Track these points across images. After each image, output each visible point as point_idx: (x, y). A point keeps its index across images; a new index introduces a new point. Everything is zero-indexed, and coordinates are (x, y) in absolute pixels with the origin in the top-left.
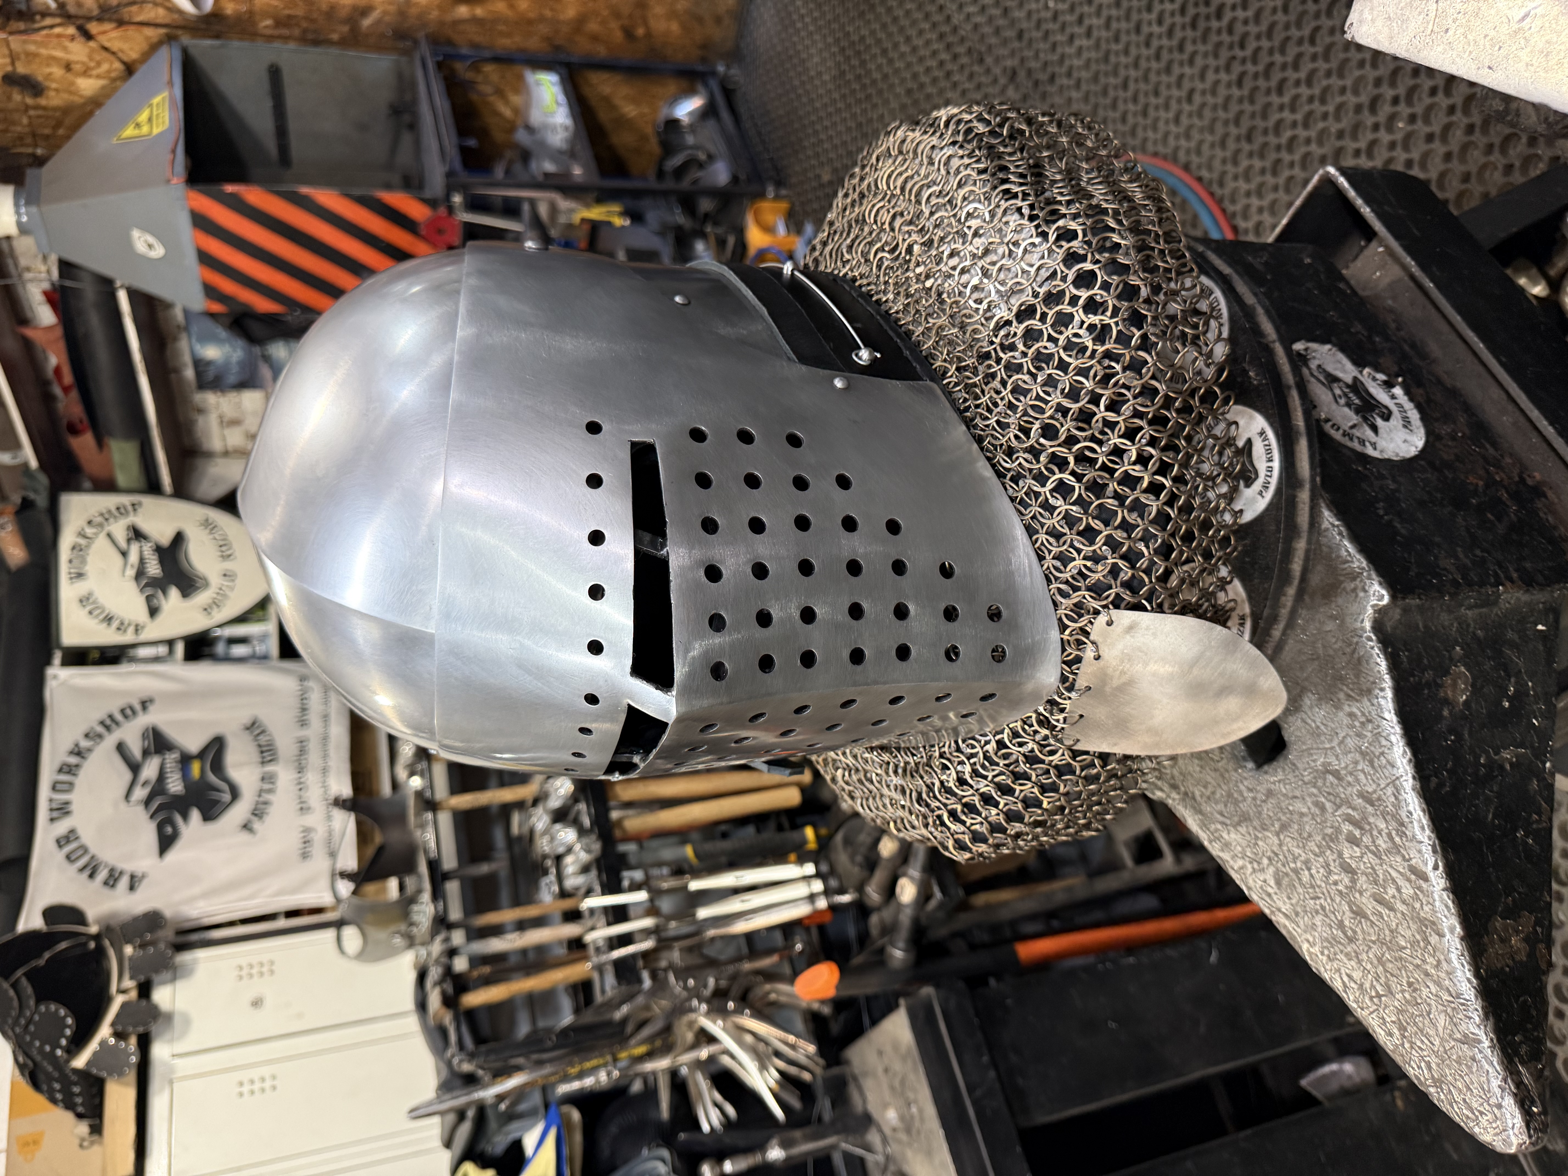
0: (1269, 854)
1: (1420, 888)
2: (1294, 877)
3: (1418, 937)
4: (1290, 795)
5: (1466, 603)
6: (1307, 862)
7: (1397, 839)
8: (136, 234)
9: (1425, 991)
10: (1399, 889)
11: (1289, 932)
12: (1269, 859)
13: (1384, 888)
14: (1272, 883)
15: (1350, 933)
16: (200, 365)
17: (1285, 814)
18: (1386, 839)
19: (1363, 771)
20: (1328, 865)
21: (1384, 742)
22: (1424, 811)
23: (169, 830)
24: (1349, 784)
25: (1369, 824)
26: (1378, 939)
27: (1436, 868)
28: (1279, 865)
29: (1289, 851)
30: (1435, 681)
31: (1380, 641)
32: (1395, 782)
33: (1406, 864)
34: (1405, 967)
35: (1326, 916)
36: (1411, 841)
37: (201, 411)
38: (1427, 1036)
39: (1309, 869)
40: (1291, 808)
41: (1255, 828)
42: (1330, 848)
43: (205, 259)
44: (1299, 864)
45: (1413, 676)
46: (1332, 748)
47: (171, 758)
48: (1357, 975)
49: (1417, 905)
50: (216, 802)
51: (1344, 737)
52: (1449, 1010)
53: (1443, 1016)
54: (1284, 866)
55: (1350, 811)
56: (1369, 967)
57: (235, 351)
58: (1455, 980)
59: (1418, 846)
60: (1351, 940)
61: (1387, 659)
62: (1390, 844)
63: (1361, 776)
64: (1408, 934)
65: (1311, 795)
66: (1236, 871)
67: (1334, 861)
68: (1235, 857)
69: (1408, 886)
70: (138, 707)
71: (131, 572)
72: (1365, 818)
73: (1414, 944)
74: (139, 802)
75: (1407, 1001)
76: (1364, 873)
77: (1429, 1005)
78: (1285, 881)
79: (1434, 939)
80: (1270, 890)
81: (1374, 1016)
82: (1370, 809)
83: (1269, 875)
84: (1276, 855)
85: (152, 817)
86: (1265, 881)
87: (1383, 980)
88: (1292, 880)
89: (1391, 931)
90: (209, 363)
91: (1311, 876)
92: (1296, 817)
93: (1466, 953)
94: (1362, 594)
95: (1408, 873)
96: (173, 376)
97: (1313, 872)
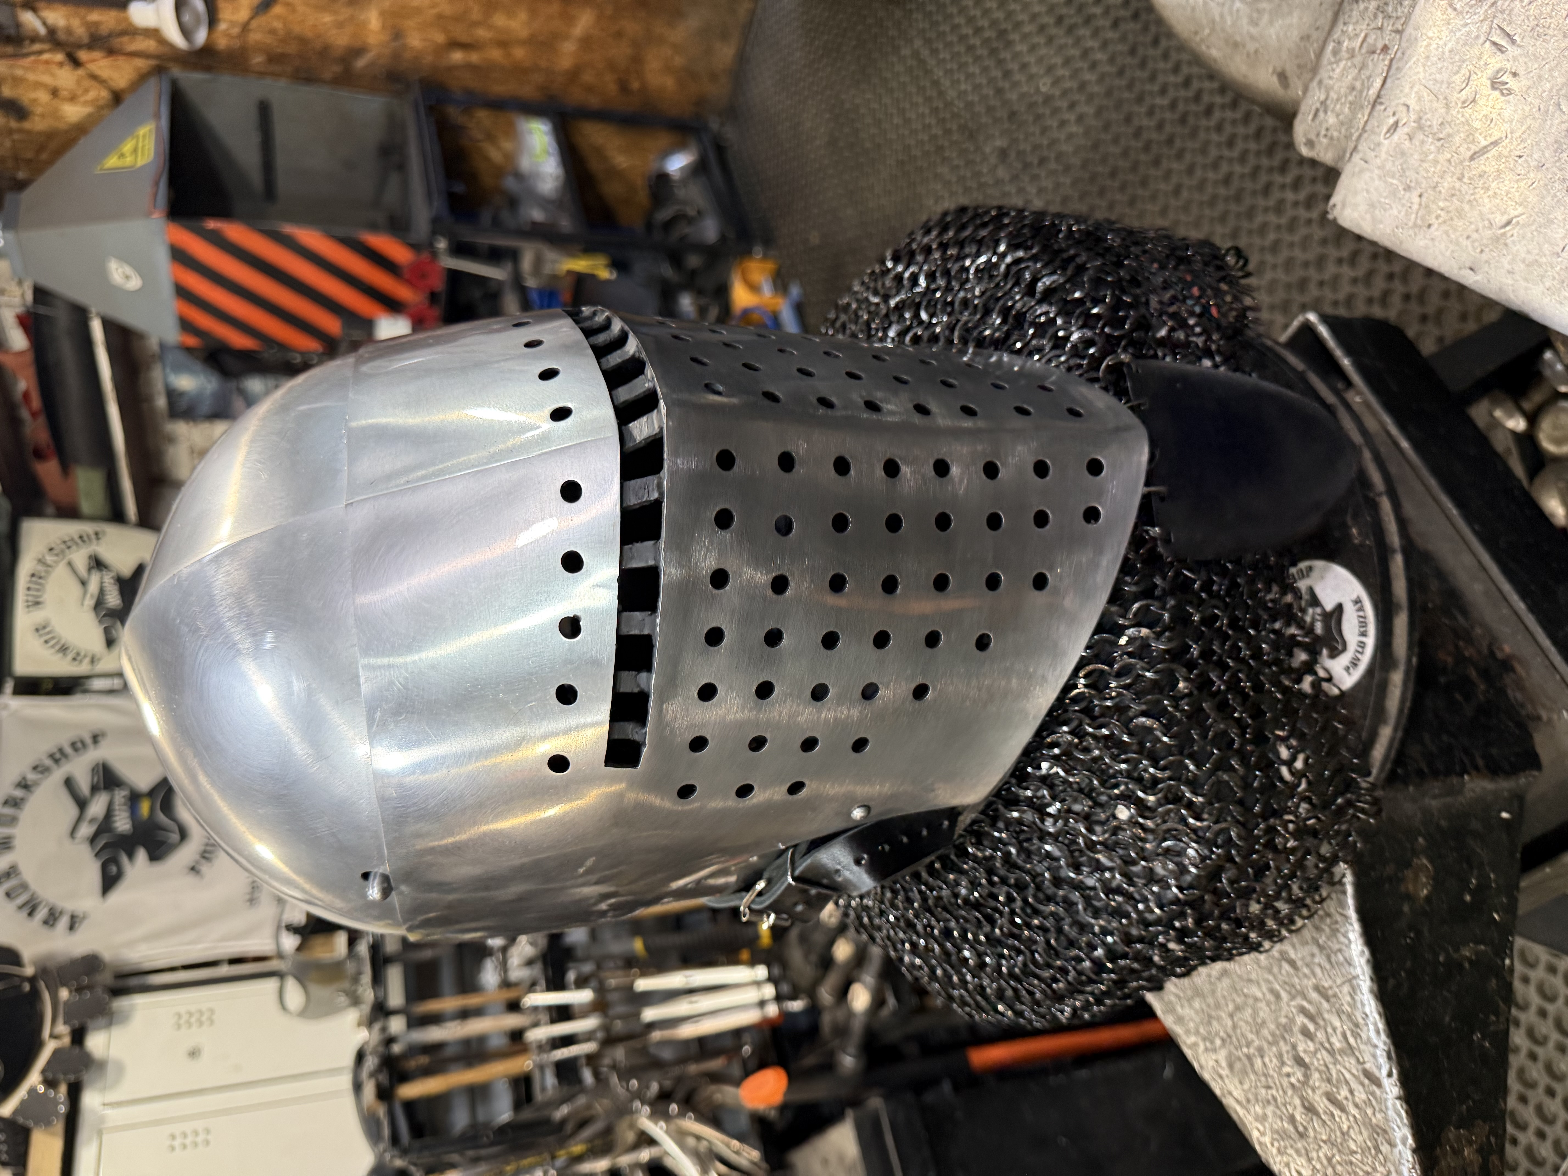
0: (1222, 1034)
1: (1372, 1093)
2: (1247, 1063)
3: (1369, 1143)
4: (1245, 977)
5: (1431, 792)
6: (1261, 1051)
7: (1352, 1040)
8: (113, 264)
10: (1352, 1092)
11: (1239, 1116)
12: (1223, 1040)
13: (1338, 1089)
14: (1224, 1064)
15: (1300, 1128)
16: (172, 395)
17: (1239, 995)
18: (1341, 1038)
19: (1320, 965)
20: (1281, 1055)
21: (1342, 939)
22: (1380, 1015)
23: (114, 869)
24: (1305, 975)
25: (1324, 1019)
26: (1329, 1140)
27: (1390, 1074)
28: (1232, 1048)
29: (1242, 1035)
30: (1396, 874)
32: (1351, 980)
33: (1360, 1067)
35: (1278, 1108)
36: (1366, 1044)
37: (171, 440)
39: (1262, 1057)
40: (1245, 990)
41: (1209, 1006)
42: (1283, 1038)
43: (182, 292)
44: (1252, 1051)
45: (1373, 867)
47: (120, 796)
49: (1370, 1112)
50: (164, 842)
54: (1236, 1049)
55: (1305, 1004)
57: (208, 382)
59: (1373, 1050)
60: (1302, 1137)
62: (1345, 1045)
63: (1318, 970)
64: (1360, 1139)
65: (1266, 980)
66: (1189, 1047)
67: (1288, 1052)
68: (1188, 1032)
69: (1362, 1090)
70: (89, 741)
71: (90, 602)
72: (1320, 1013)
73: (1365, 1149)
74: (84, 840)
76: (1317, 1070)
78: (1238, 1066)
79: (1385, 1148)
80: (1222, 1072)
82: (1325, 1005)
83: (1222, 1055)
84: (1229, 1036)
85: (97, 855)
86: (1217, 1061)
88: (1244, 1065)
89: (1343, 1133)
90: (181, 394)
91: (1264, 1064)
92: (1250, 1001)
93: (1417, 1167)
95: (1362, 1077)
96: (144, 404)
97: (1267, 1060)
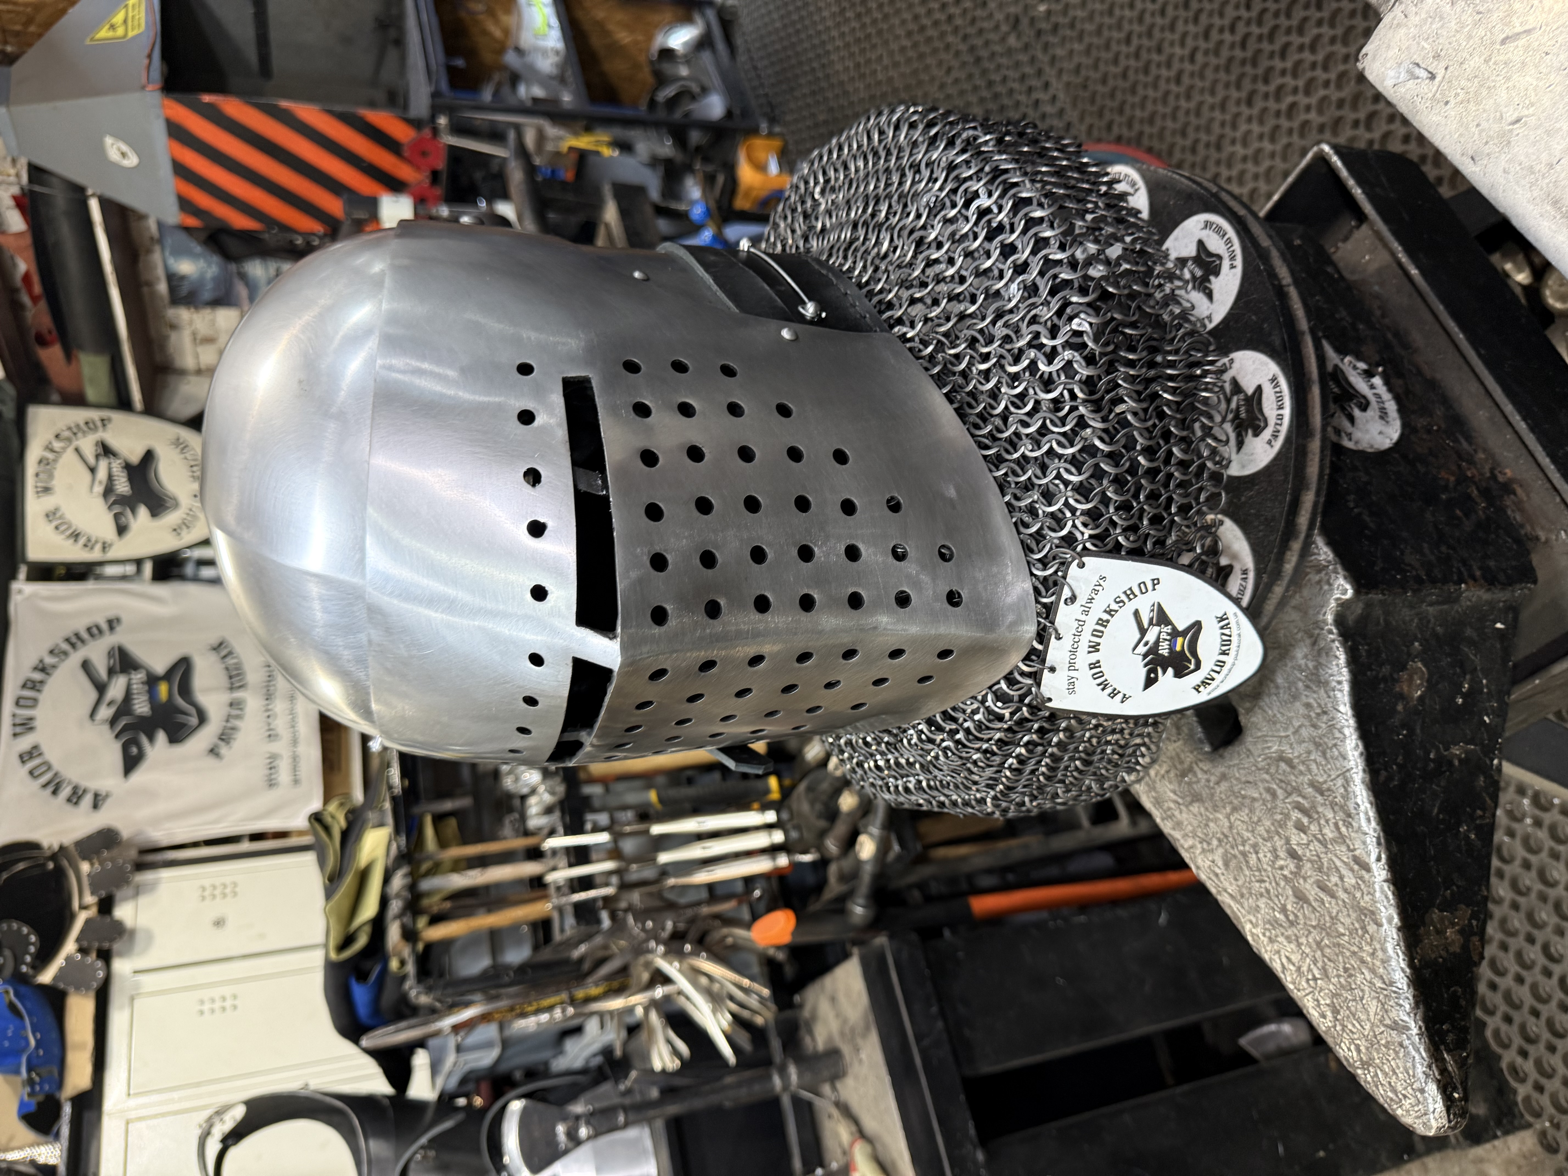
0: (1219, 835)
1: (1361, 878)
2: (1242, 859)
3: (1357, 925)
4: (1243, 779)
5: (1428, 599)
6: (1255, 846)
7: (1343, 830)
8: (109, 141)
9: (1360, 977)
10: (1341, 878)
11: (1233, 911)
12: (1220, 840)
13: (1328, 876)
14: (1220, 864)
15: (1291, 917)
16: (173, 279)
17: (1237, 797)
18: (1333, 828)
19: (1315, 761)
20: (1275, 850)
21: (1337, 735)
22: (1371, 804)
23: (134, 750)
24: (1301, 773)
25: (1318, 813)
26: (1318, 925)
27: (1379, 859)
28: (1228, 846)
29: (1238, 834)
30: (1391, 675)
31: (1341, 634)
32: (1345, 774)
33: (1350, 854)
34: (1342, 953)
35: (1270, 899)
36: (1357, 832)
37: (174, 327)
38: (1359, 1020)
39: (1257, 853)
40: (1243, 792)
41: (1207, 809)
42: (1278, 833)
43: (180, 170)
44: (1247, 848)
45: (1372, 670)
46: (1287, 736)
47: (138, 678)
48: (1295, 958)
49: (1358, 895)
50: (183, 725)
51: (1300, 727)
52: (1381, 997)
53: (1375, 1002)
54: (1233, 847)
55: (1300, 799)
56: (1307, 950)
57: (209, 266)
58: (1389, 968)
59: (1363, 837)
60: (1292, 924)
61: (1346, 653)
62: (1336, 834)
63: (1314, 767)
64: (1347, 921)
65: (1263, 781)
66: (1187, 850)
67: (1282, 846)
68: (1185, 836)
69: (1351, 875)
70: (105, 626)
71: (99, 489)
72: (1314, 807)
73: (1352, 932)
74: (104, 722)
75: (1342, 986)
76: (1309, 860)
77: (1362, 991)
78: (1233, 864)
79: (1372, 928)
80: (1218, 870)
81: (1309, 997)
82: (1320, 799)
83: (1218, 856)
84: (1226, 837)
85: (117, 736)
86: (1213, 862)
87: (1320, 964)
88: (1240, 862)
89: (1332, 918)
90: (183, 278)
91: (1258, 859)
92: (1247, 801)
93: (1402, 944)
94: (1326, 587)
95: (1352, 863)
96: (145, 290)
97: (1261, 855)
